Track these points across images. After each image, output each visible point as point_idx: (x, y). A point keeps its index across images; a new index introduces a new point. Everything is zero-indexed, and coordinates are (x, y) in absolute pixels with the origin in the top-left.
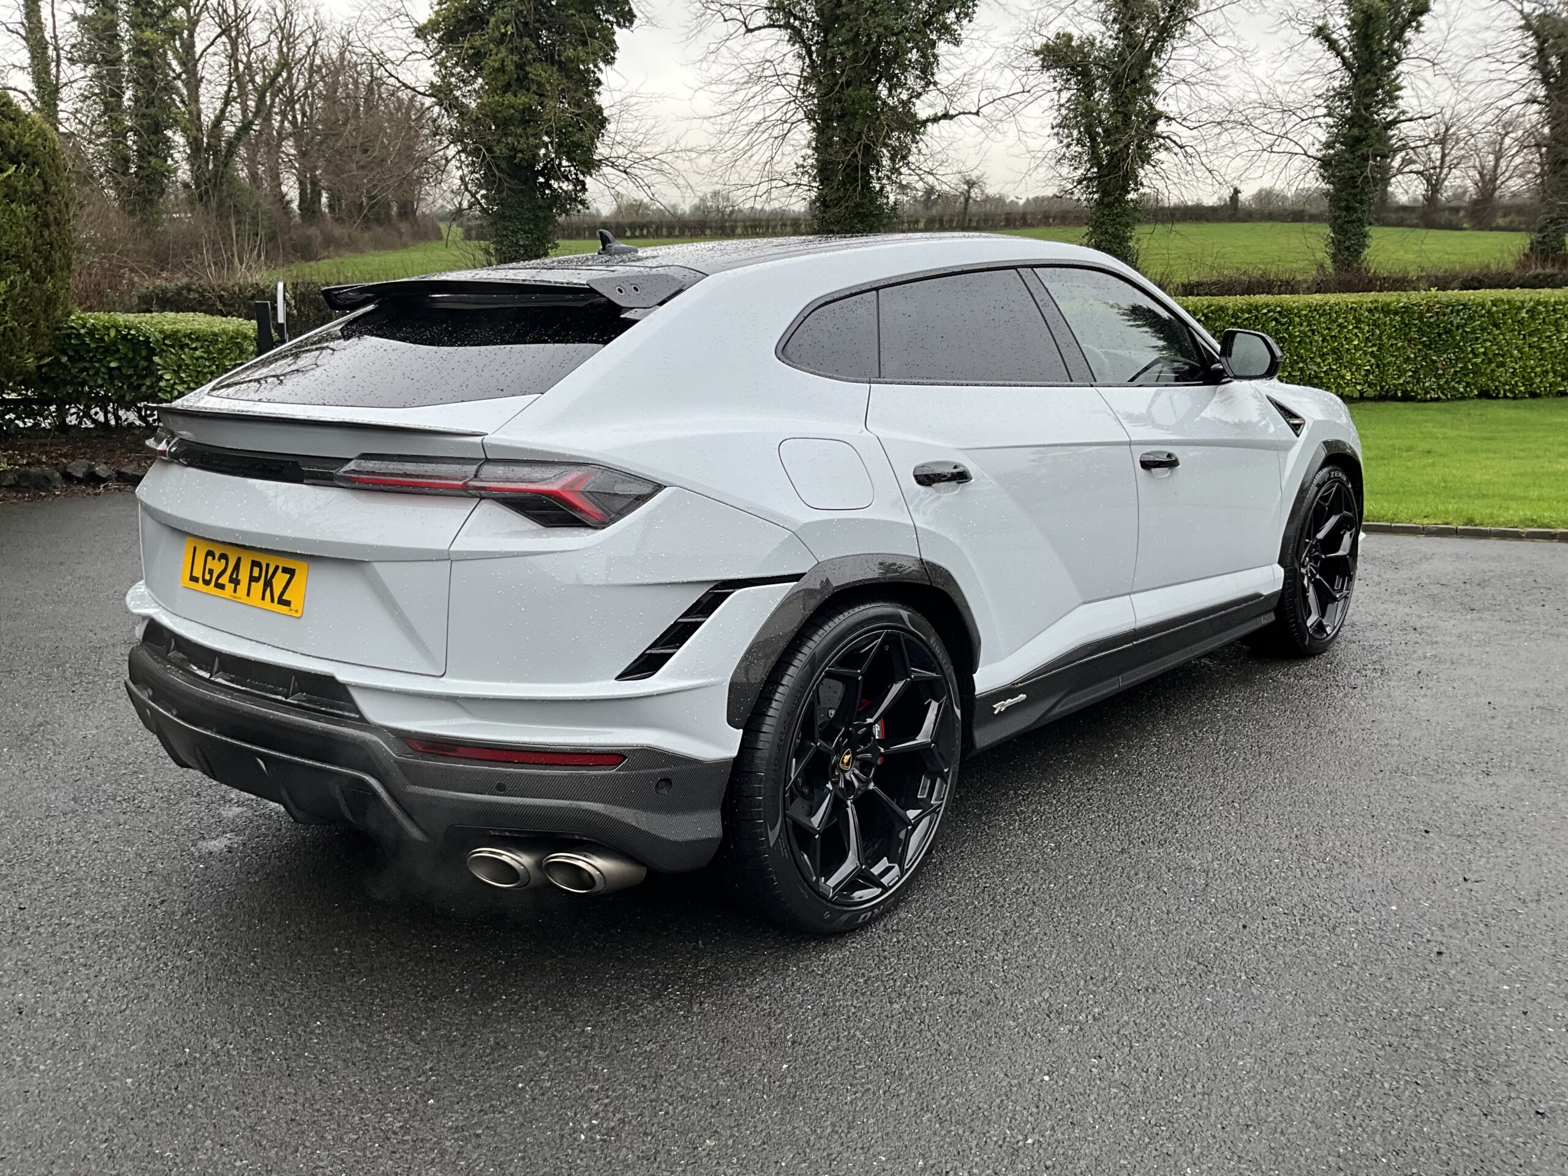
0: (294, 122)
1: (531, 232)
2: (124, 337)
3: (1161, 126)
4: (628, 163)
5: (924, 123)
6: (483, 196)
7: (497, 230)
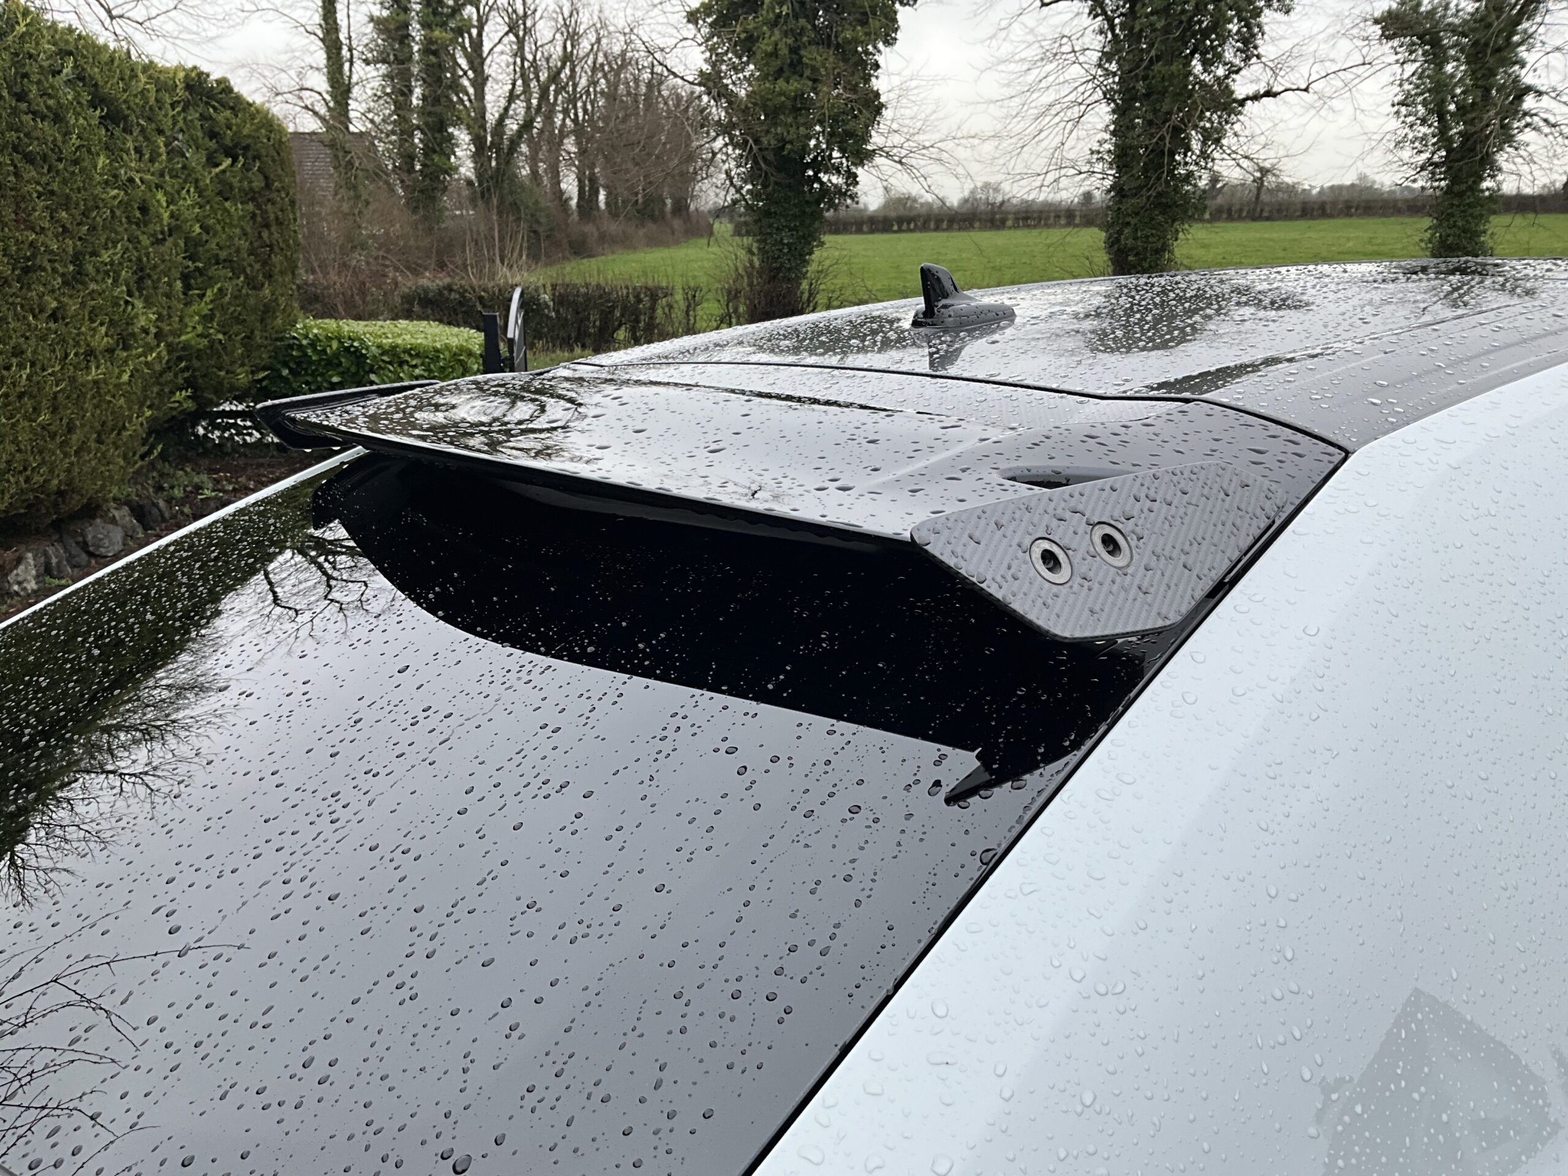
0: (575, 121)
1: (796, 229)
2: (347, 349)
3: (1529, 102)
4: (904, 152)
5: (1242, 103)
6: (748, 191)
7: (761, 228)
